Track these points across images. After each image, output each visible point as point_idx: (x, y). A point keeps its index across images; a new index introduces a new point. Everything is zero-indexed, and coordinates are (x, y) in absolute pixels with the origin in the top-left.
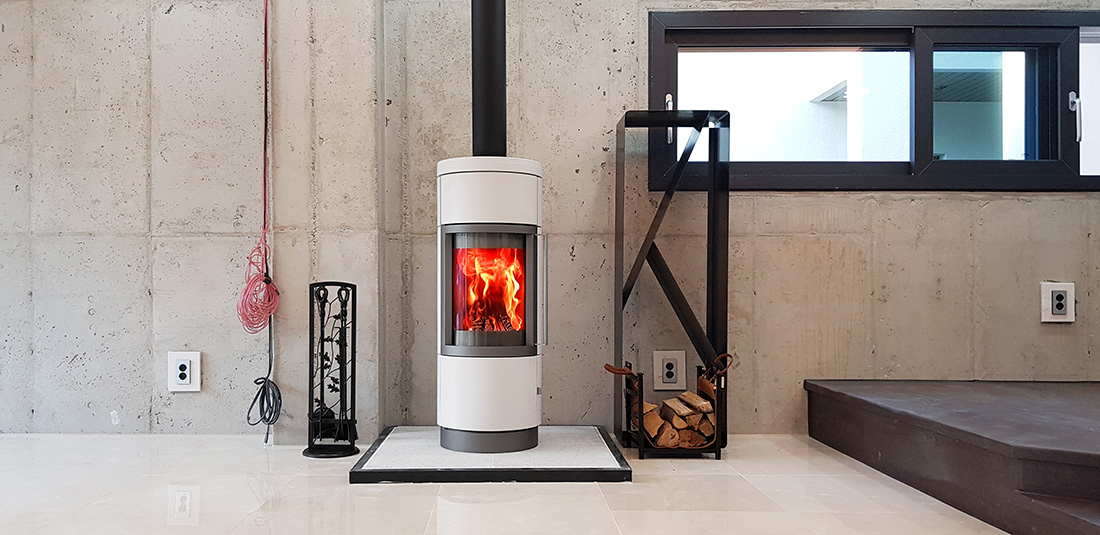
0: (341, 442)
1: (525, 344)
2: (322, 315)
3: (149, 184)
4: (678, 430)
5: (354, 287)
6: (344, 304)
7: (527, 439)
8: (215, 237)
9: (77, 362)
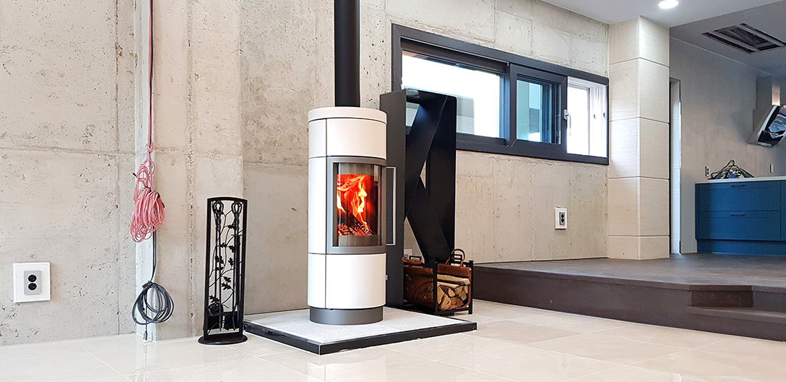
0: (231, 331)
5: (245, 202)
6: (237, 214)
8: (63, 153)
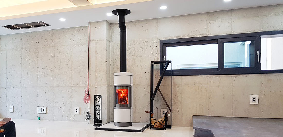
0: (99, 124)
1: (128, 107)
2: (96, 101)
3: (72, 77)
4: (158, 124)
5: (101, 96)
6: (99, 99)
7: (130, 124)
8: (82, 87)
9: (61, 109)
